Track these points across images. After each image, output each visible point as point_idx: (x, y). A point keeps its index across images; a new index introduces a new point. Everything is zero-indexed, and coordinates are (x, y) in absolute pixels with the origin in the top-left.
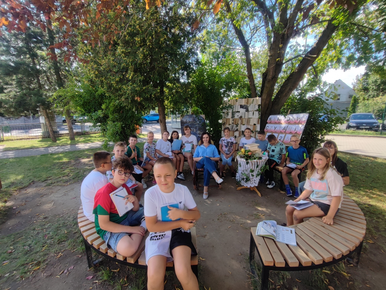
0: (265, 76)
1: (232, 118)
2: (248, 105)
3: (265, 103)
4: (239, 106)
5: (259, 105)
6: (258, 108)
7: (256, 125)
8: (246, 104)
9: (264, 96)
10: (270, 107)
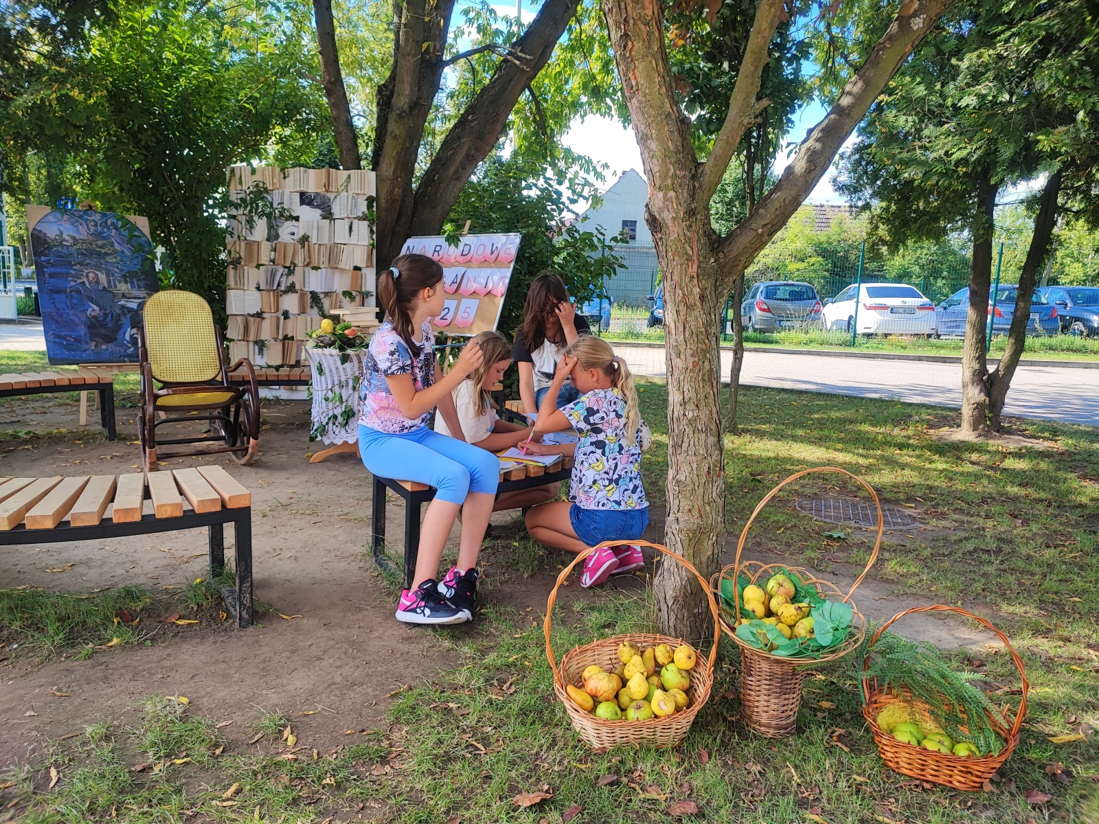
0: (385, 96)
2: (331, 196)
3: (391, 192)
6: (366, 212)
7: (363, 271)
9: (387, 167)
10: (409, 212)
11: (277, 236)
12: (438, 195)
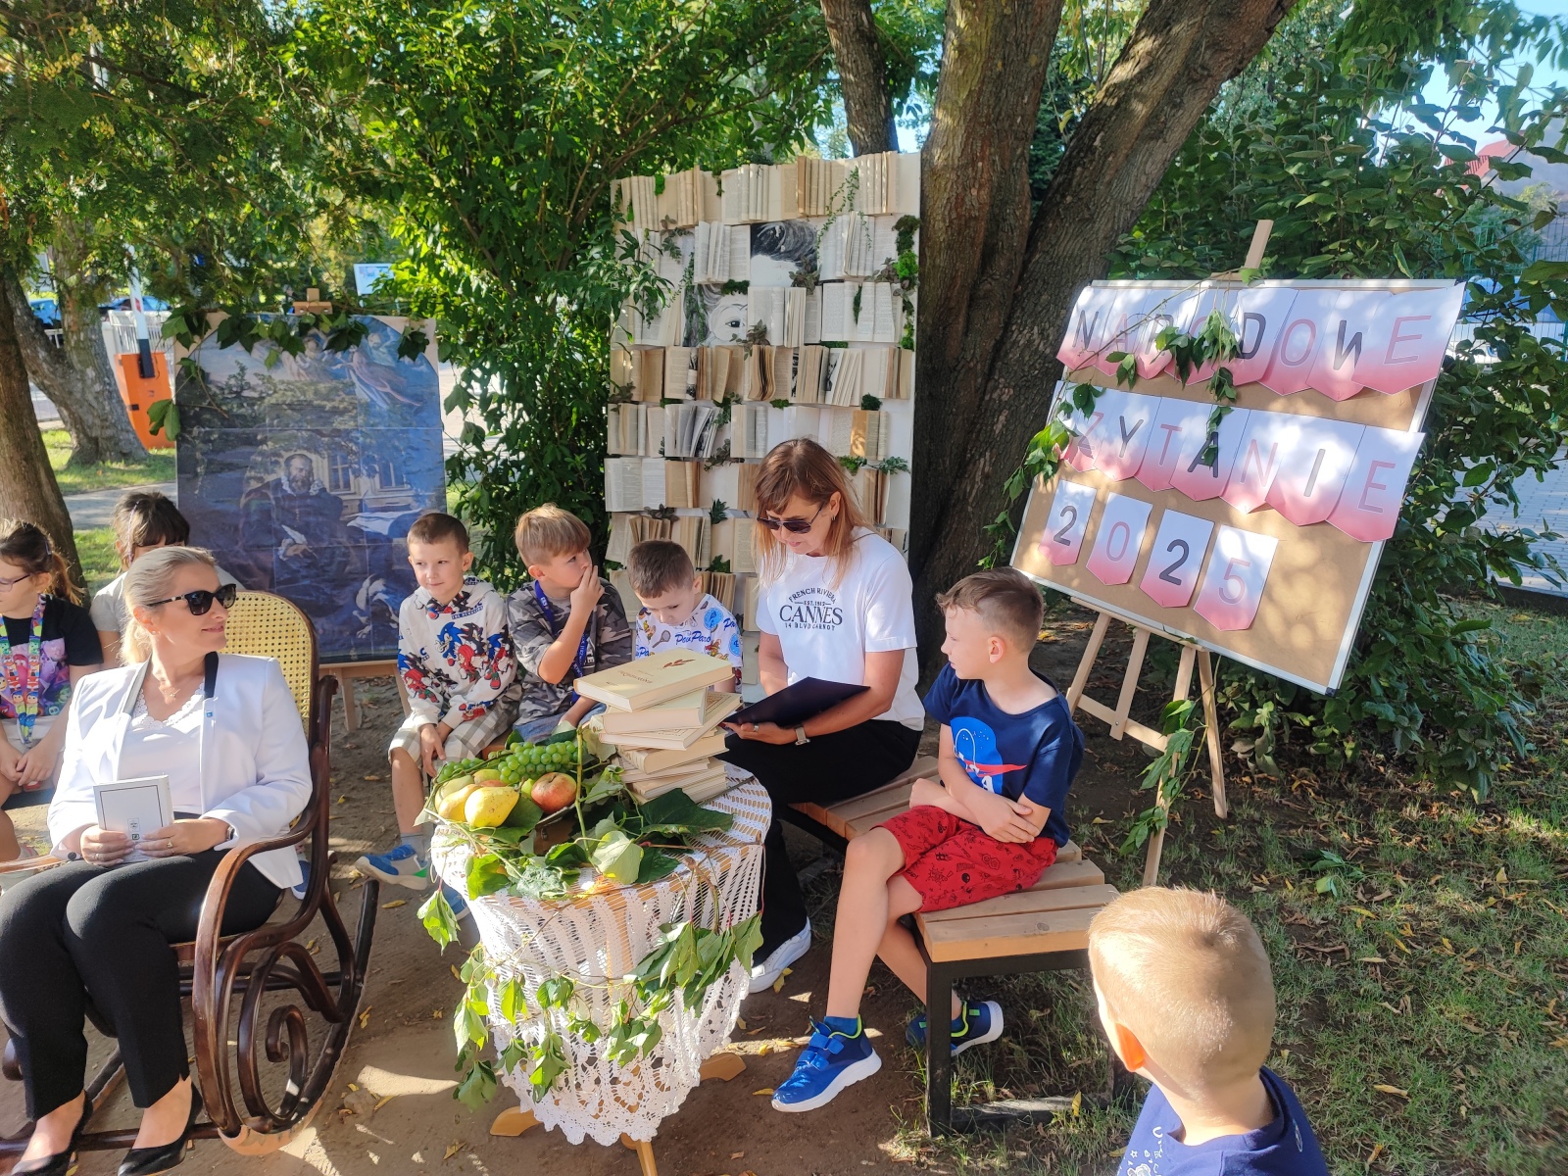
1: (688, 342)
2: (817, 225)
4: (745, 235)
5: (905, 227)
6: (894, 255)
7: (883, 408)
8: (795, 215)
10: (1018, 241)
11: (704, 332)
12: (1101, 187)
